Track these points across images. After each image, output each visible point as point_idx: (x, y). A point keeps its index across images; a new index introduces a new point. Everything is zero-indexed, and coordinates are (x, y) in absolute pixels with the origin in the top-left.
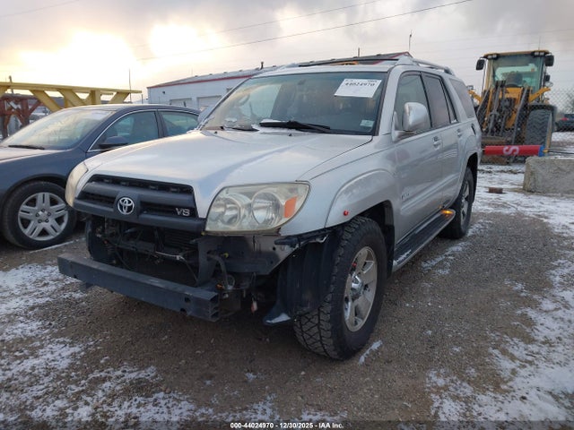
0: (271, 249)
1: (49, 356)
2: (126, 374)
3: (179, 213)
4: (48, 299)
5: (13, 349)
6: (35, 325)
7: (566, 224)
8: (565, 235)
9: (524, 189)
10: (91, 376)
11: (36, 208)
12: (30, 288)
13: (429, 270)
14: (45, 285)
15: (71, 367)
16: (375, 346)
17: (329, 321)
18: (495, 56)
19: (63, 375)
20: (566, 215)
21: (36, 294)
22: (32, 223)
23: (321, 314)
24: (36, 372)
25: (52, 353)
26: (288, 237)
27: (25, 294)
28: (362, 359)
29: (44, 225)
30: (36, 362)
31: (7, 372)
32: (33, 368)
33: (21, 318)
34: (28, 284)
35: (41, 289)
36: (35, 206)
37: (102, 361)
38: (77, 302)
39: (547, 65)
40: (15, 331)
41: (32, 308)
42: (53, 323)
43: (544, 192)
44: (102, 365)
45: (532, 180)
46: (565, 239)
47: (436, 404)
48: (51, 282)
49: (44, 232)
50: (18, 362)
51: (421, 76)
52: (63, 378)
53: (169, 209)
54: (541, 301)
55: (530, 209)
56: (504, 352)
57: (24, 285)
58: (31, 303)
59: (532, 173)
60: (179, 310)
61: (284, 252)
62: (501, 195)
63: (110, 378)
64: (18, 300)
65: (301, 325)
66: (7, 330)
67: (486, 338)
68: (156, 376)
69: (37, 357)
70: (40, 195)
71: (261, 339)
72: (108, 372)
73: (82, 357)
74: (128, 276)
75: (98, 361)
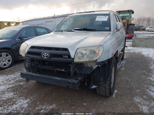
0: (91, 66)
1: (20, 103)
2: (47, 107)
3: (64, 57)
4: (12, 85)
5: (7, 102)
6: (12, 94)
7: (147, 54)
8: (148, 57)
9: (132, 46)
10: (36, 109)
11: (2, 57)
12: (6, 82)
13: (119, 69)
14: (10, 81)
15: (28, 106)
16: (116, 91)
17: (108, 86)
18: (119, 11)
19: (27, 109)
20: (146, 52)
21: (8, 84)
22: (1, 62)
23: (106, 84)
24: (18, 109)
25: (21, 102)
26: (99, 62)
27: (4, 84)
28: (114, 96)
29: (5, 62)
30: (16, 106)
31: (8, 110)
32: (16, 108)
33: (6, 92)
34: (4, 81)
35: (9, 82)
36: (1, 57)
37: (38, 104)
38: (22, 85)
39: (132, 14)
40: (6, 96)
41: (9, 89)
42: (17, 93)
43: (137, 46)
44: (38, 105)
45: (134, 43)
46: (149, 58)
47: (141, 107)
48: (11, 80)
49: (5, 65)
50: (10, 106)
51: (115, 15)
52: (27, 110)
53: (61, 56)
54: (152, 75)
55: (136, 51)
56: (150, 90)
57: (3, 81)
58: (8, 87)
59: (134, 41)
60: (66, 86)
61: (95, 67)
62: (127, 48)
63: (42, 109)
64: (3, 86)
65: (99, 88)
66: (3, 96)
67: (144, 87)
68: (56, 107)
69: (16, 104)
70: (3, 54)
71: (83, 92)
72: (41, 107)
73: (31, 103)
74: (47, 77)
75: (36, 104)
